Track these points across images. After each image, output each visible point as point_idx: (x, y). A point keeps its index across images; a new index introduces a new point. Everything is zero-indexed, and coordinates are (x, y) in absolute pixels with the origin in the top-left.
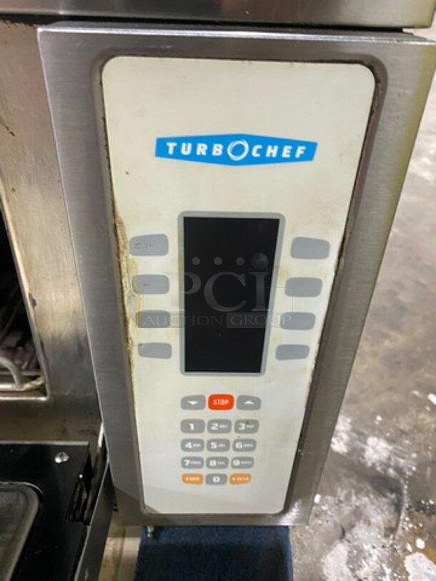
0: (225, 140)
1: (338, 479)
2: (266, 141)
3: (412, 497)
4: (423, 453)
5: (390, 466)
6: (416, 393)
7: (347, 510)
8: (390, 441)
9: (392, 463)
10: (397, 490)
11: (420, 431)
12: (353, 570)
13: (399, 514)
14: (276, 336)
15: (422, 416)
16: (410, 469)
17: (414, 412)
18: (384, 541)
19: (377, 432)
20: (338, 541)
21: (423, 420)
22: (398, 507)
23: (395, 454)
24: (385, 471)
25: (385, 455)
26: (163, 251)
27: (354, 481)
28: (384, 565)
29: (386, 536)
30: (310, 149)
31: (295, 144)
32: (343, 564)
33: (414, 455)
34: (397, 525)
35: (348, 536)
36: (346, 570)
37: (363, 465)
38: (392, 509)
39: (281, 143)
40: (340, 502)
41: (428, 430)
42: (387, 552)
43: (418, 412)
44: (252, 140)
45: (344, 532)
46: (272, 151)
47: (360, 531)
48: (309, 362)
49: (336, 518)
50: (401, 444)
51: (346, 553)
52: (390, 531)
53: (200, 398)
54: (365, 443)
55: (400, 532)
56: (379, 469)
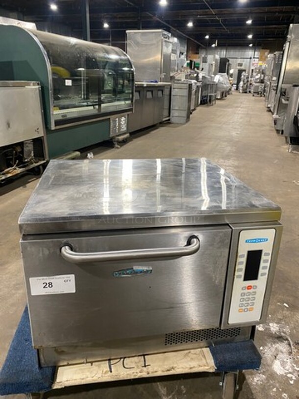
0: (255, 239)
1: (266, 340)
2: (261, 239)
3: (293, 341)
4: (290, 325)
5: (281, 332)
6: (279, 304)
7: (273, 350)
8: (277, 323)
9: (281, 331)
10: (287, 340)
11: (286, 318)
12: (284, 368)
13: (291, 347)
14: (261, 271)
15: (284, 312)
16: (288, 332)
17: (281, 311)
18: (290, 357)
19: (271, 321)
20: (275, 360)
21: (285, 314)
22: (289, 345)
23: (281, 327)
24: (280, 334)
25: (278, 328)
26: (244, 257)
27: (271, 339)
28: (293, 364)
29: (290, 355)
30: (267, 240)
31: (265, 239)
32: (280, 366)
33: (288, 327)
34: (292, 350)
35: (277, 358)
36: (282, 368)
37: (272, 333)
38: (288, 346)
39: (263, 239)
40: (270, 348)
41: (289, 317)
42: (292, 360)
43: (283, 311)
44: (259, 239)
45: (276, 357)
46: (262, 240)
47: (280, 356)
48: (267, 276)
49: (271, 353)
50: (281, 323)
51: (279, 363)
52: (290, 353)
53: (245, 287)
54: (269, 326)
55: (293, 353)
56: (278, 334)
